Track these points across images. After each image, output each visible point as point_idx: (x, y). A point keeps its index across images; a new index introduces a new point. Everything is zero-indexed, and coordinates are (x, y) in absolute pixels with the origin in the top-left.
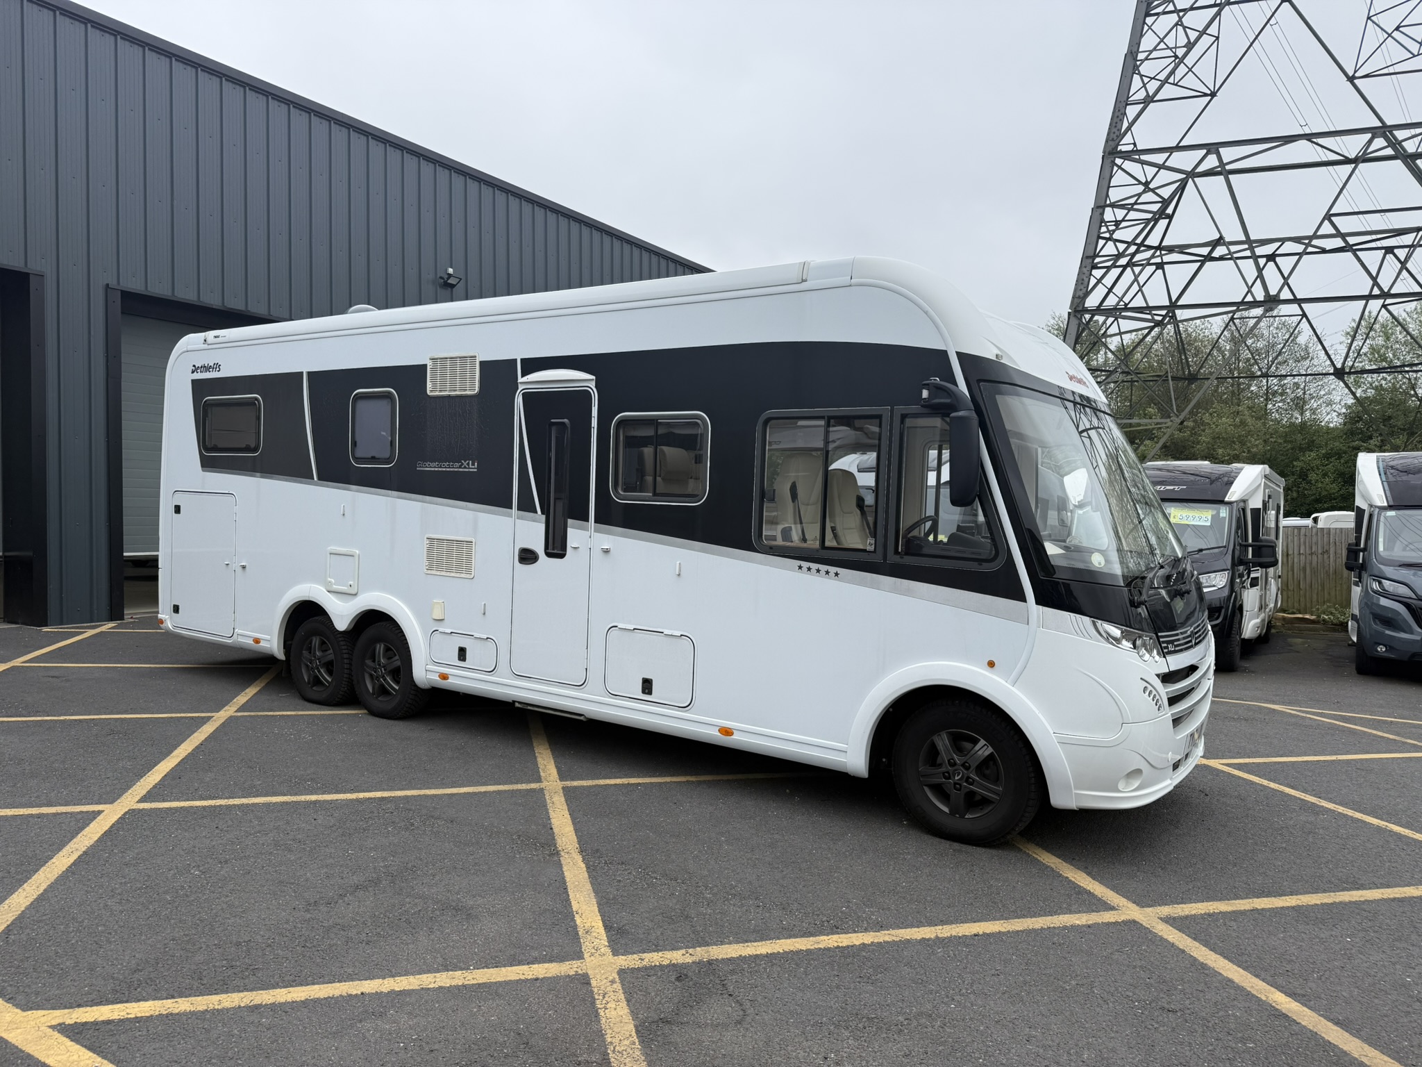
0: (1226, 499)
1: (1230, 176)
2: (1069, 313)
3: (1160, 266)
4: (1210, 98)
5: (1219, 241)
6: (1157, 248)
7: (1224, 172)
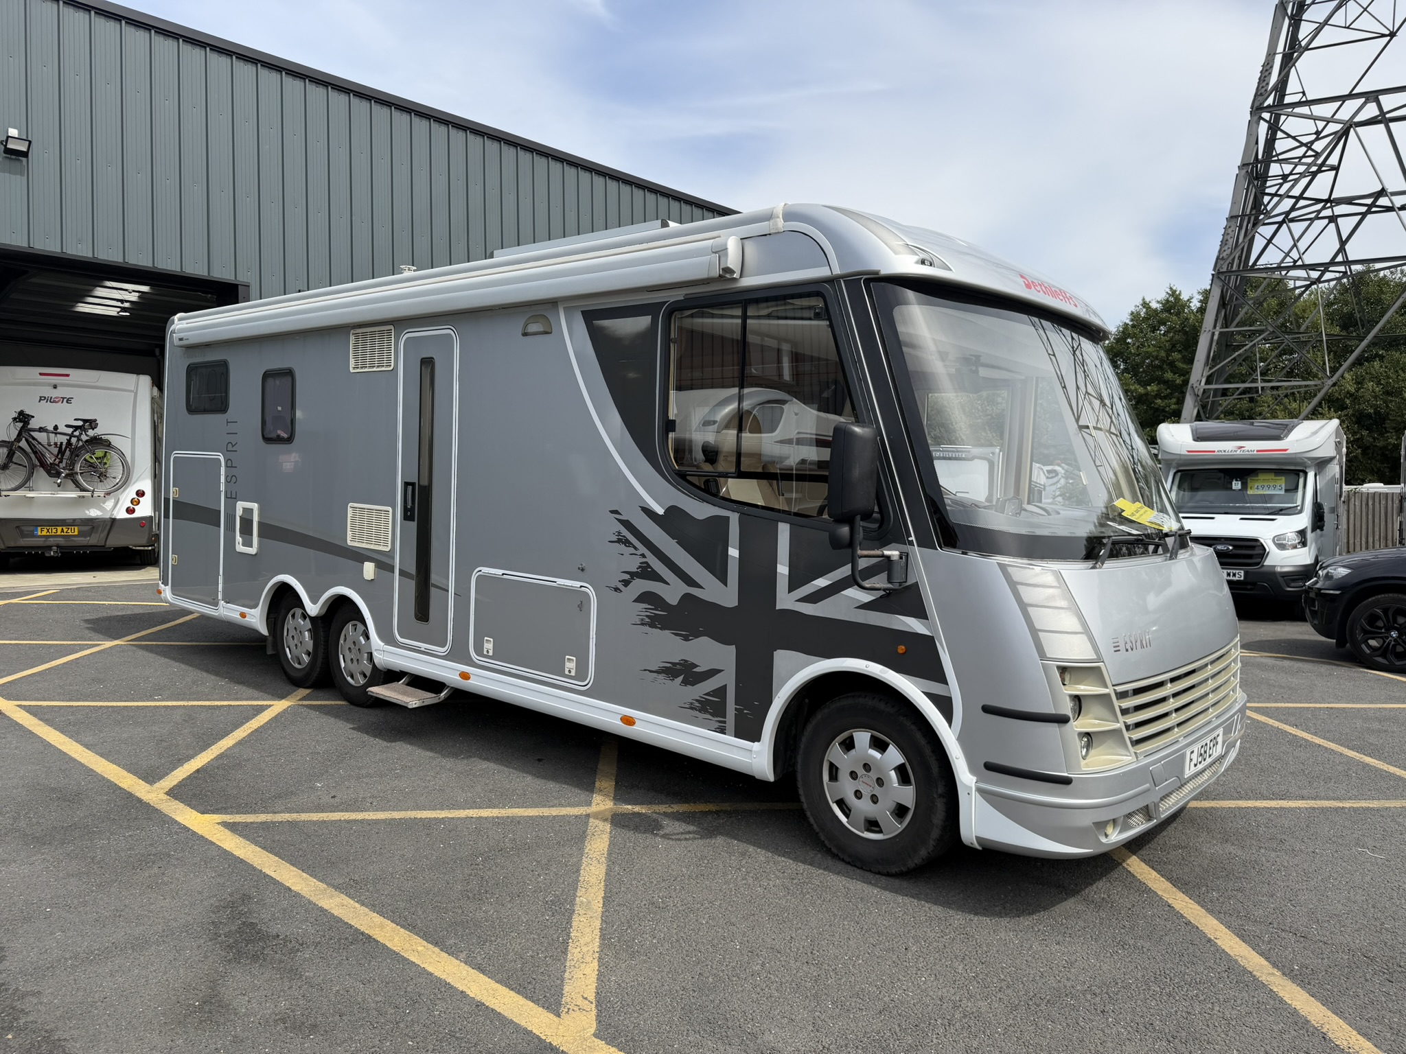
1: (1391, 124)
2: (1213, 275)
3: (1333, 219)
4: (1389, 38)
5: (1382, 193)
6: (1326, 201)
7: (1383, 120)
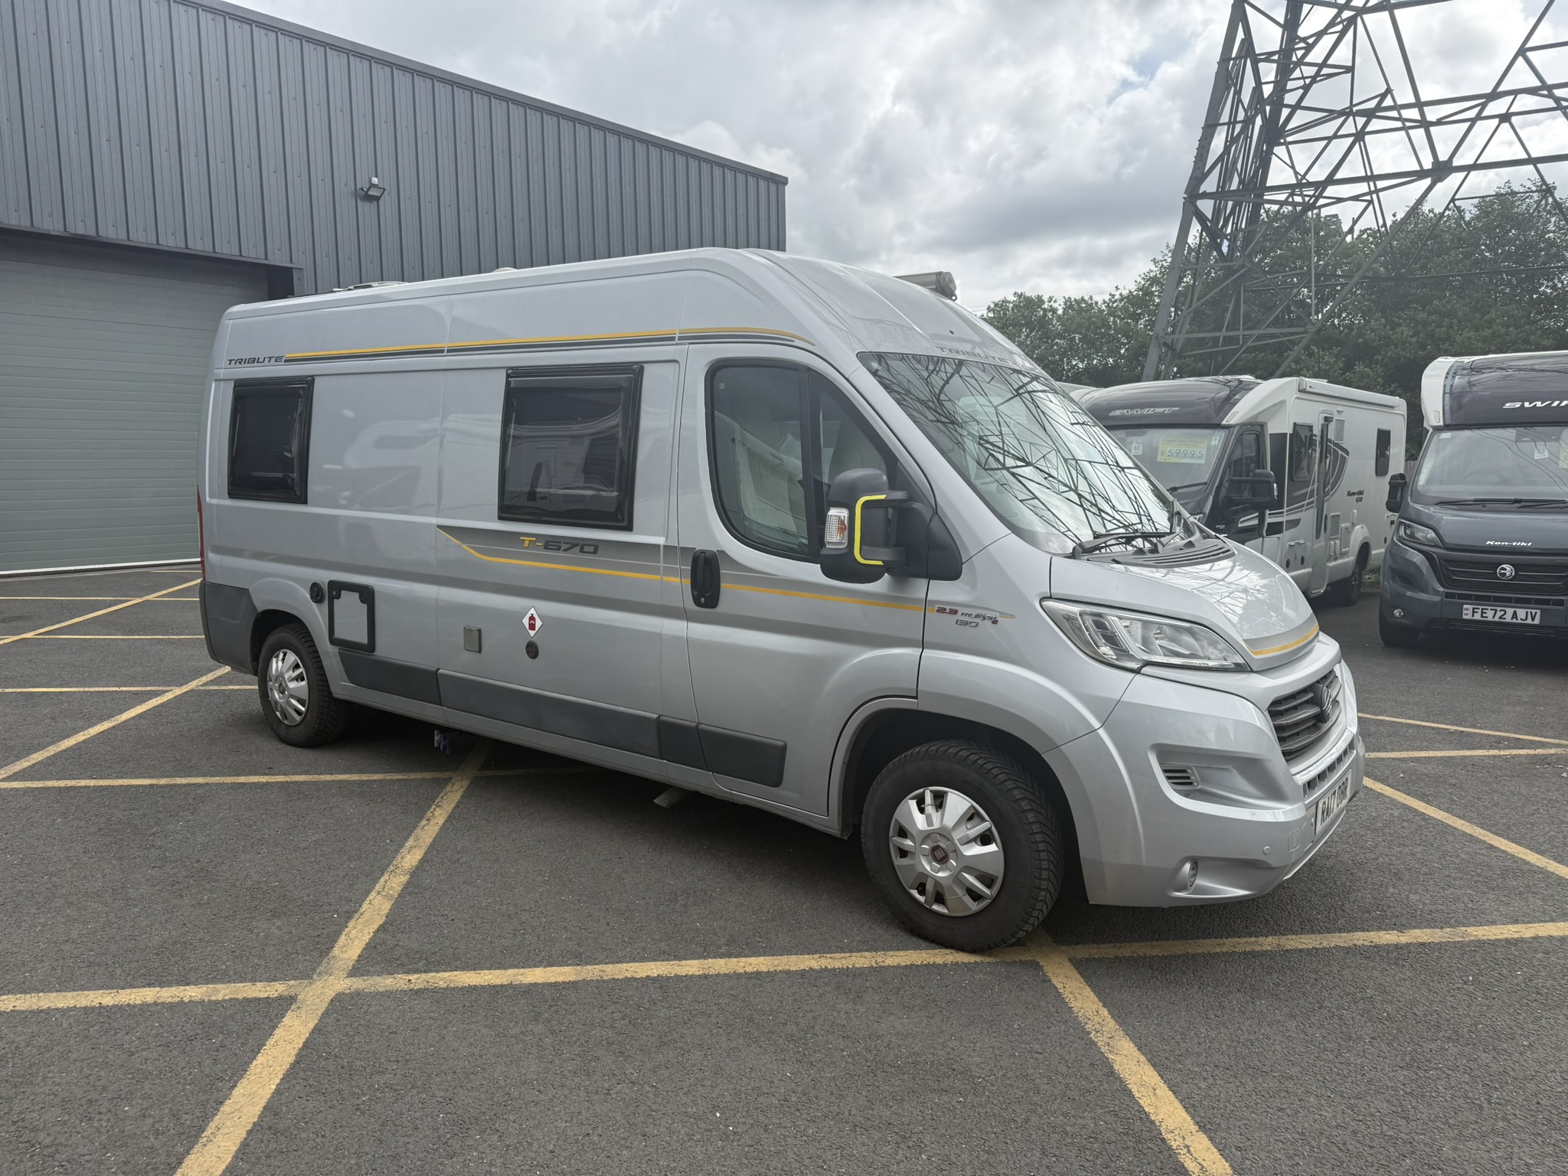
0: (1224, 422)
7: (1388, 6)
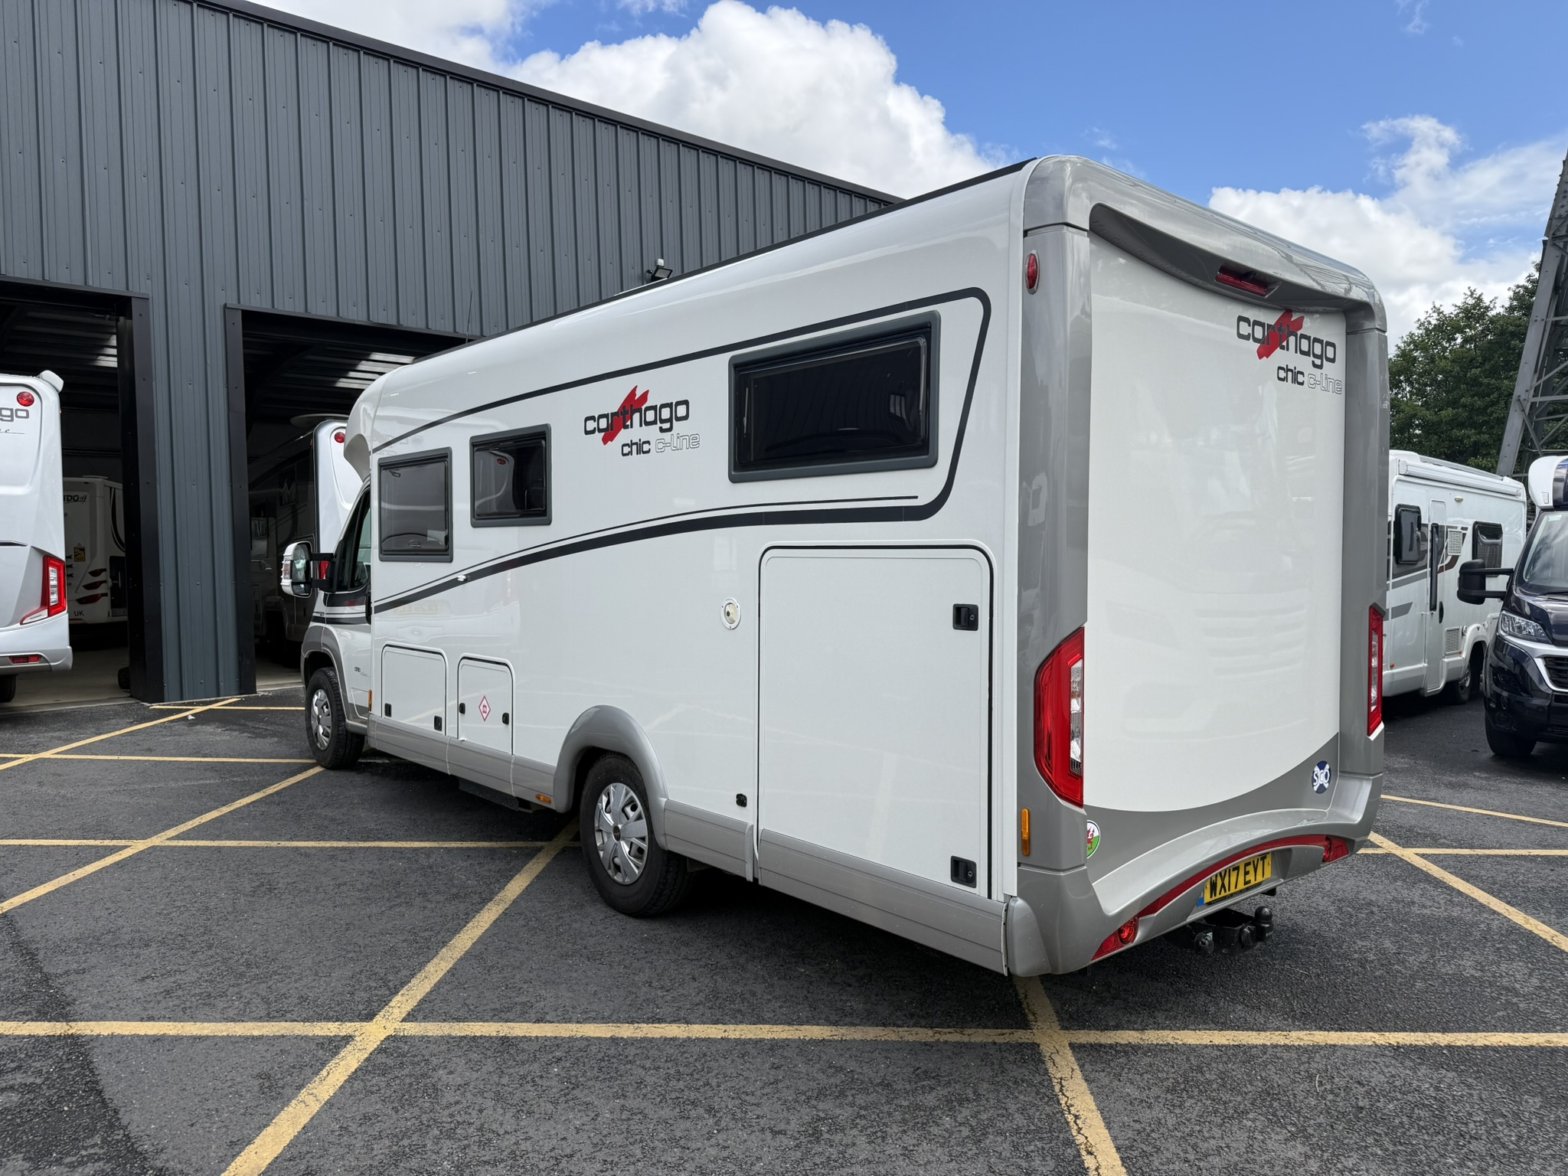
2: (1545, 242)
